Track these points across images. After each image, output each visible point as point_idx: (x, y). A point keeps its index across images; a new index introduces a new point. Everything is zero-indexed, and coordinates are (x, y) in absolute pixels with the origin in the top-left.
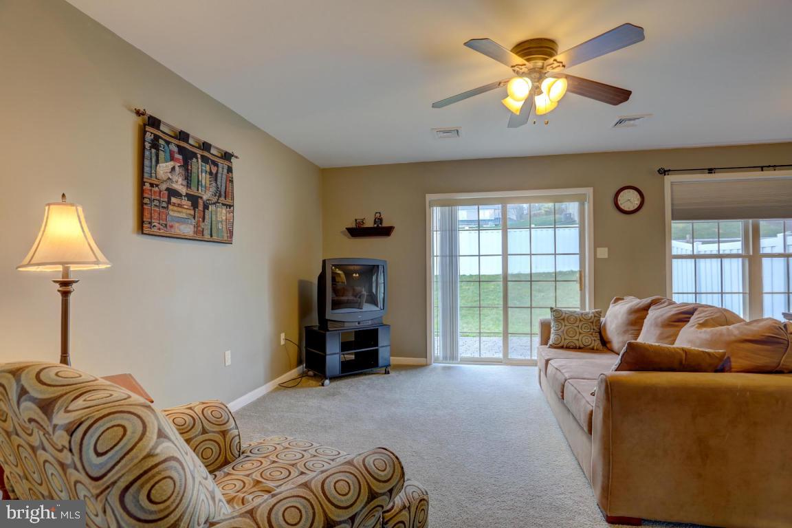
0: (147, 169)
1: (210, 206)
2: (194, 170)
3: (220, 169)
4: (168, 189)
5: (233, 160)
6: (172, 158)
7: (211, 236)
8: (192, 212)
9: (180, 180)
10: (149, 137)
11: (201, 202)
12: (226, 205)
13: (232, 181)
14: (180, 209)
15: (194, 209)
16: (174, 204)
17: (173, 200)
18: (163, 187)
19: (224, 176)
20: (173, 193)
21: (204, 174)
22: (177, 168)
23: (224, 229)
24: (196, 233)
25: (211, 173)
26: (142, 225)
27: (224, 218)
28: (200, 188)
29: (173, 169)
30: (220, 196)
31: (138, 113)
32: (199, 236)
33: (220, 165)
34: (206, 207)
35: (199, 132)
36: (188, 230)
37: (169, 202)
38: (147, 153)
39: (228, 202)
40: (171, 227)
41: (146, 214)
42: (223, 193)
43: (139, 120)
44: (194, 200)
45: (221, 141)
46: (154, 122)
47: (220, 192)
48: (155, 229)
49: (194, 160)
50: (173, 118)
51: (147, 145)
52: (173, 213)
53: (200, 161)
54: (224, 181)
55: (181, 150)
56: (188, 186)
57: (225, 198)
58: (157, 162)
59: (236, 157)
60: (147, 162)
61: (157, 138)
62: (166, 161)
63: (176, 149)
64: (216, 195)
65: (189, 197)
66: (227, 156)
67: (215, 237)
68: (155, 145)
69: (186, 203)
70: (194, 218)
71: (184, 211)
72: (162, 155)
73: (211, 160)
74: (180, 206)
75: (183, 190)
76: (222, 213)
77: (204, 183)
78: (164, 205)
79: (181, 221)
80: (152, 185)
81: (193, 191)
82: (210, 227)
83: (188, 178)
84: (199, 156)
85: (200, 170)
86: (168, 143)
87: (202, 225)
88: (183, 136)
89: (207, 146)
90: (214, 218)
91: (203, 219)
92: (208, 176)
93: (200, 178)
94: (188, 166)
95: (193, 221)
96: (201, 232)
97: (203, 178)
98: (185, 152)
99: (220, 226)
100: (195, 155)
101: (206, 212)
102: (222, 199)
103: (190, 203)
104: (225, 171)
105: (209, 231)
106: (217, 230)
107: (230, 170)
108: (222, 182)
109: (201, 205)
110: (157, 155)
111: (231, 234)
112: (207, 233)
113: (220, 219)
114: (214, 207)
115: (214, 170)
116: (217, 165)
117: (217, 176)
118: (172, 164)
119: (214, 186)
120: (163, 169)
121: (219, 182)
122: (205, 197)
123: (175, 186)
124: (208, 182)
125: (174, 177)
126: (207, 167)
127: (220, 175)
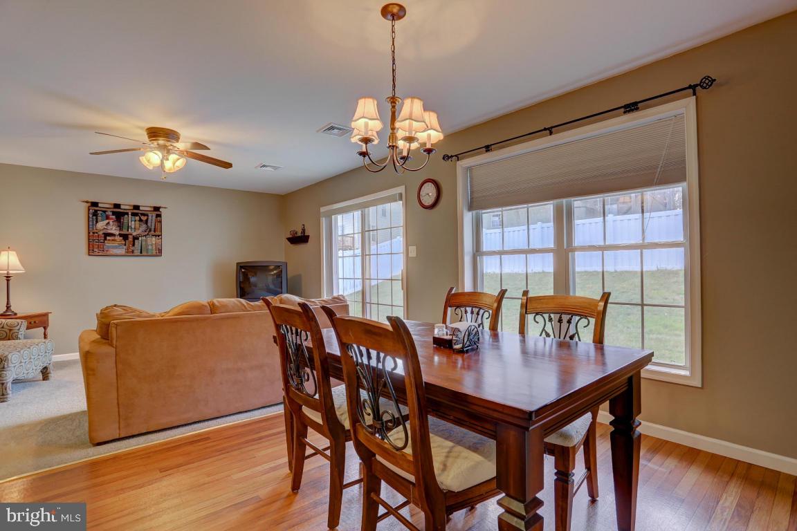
0: (91, 226)
1: (140, 238)
2: (126, 221)
3: (150, 217)
4: (104, 234)
5: (161, 210)
6: (107, 218)
7: (141, 253)
8: (124, 242)
9: (114, 228)
10: (92, 211)
11: (130, 237)
12: (156, 236)
13: (160, 222)
14: (113, 242)
15: (125, 240)
16: (109, 240)
17: (108, 238)
18: (101, 233)
19: (154, 220)
20: (106, 235)
21: (133, 222)
22: (111, 223)
23: (154, 248)
24: (127, 252)
25: (141, 220)
26: (91, 251)
27: (154, 243)
28: (130, 229)
29: (108, 223)
30: (150, 231)
31: (87, 202)
32: (130, 253)
33: (150, 215)
34: (135, 238)
35: (127, 201)
36: (122, 251)
37: (105, 239)
38: (91, 219)
39: (159, 233)
40: (107, 251)
41: (91, 246)
42: (153, 230)
43: (89, 204)
44: (125, 237)
45: (146, 202)
46: (95, 204)
47: (150, 229)
48: (96, 253)
49: (126, 216)
50: (106, 198)
51: (91, 216)
52: (107, 244)
53: (130, 216)
55: (114, 213)
56: (121, 229)
57: (155, 231)
58: (97, 222)
59: (166, 208)
60: (91, 223)
61: (96, 211)
62: (102, 220)
63: (111, 213)
64: (146, 231)
66: (157, 209)
67: (144, 253)
68: (95, 214)
69: (118, 238)
70: (125, 245)
71: (116, 242)
72: (99, 218)
73: (141, 213)
74: (113, 240)
76: (153, 240)
77: (133, 227)
78: (102, 241)
79: (114, 247)
80: (94, 233)
81: (125, 232)
82: (140, 248)
83: (120, 227)
84: (130, 213)
85: (130, 221)
86: (105, 212)
87: (133, 248)
88: (117, 206)
89: (136, 207)
90: (144, 243)
91: (134, 245)
92: (137, 222)
93: (130, 225)
94: (120, 219)
95: (125, 247)
96: (133, 252)
97: (132, 224)
98: (118, 214)
99: (150, 247)
100: (127, 214)
101: (136, 241)
102: (152, 233)
103: (121, 238)
104: (154, 217)
105: (139, 251)
106: (147, 250)
107: (159, 216)
108: (152, 223)
109: (131, 238)
110: (97, 219)
111: (160, 251)
112: (137, 252)
113: (149, 243)
114: (144, 238)
115: (144, 218)
116: (147, 215)
117: (147, 221)
118: (107, 221)
119: (144, 227)
120: (101, 225)
121: (149, 224)
122: (134, 234)
123: (109, 231)
124: (137, 226)
125: (109, 227)
126: (137, 218)
127: (150, 219)
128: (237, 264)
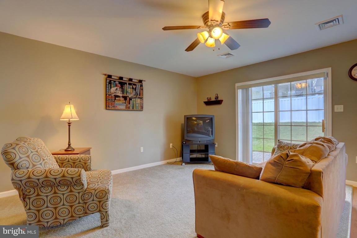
0: (107, 91)
1: (132, 99)
2: (125, 88)
3: (137, 86)
4: (114, 96)
5: (143, 82)
6: (116, 86)
7: (133, 108)
8: (125, 102)
9: (120, 92)
10: (108, 81)
11: (128, 98)
12: (140, 98)
13: (142, 90)
14: (119, 101)
15: (125, 100)
16: (117, 100)
17: (117, 98)
18: (113, 95)
19: (139, 88)
20: (116, 96)
21: (129, 89)
22: (118, 89)
23: (139, 106)
24: (126, 108)
25: (133, 88)
26: (107, 107)
27: (139, 102)
28: (128, 93)
29: (117, 89)
30: (137, 95)
31: (105, 75)
32: (128, 109)
33: (137, 85)
34: (130, 99)
35: (126, 76)
36: (123, 107)
37: (115, 99)
38: (107, 86)
39: (142, 97)
40: (116, 107)
41: (107, 103)
42: (139, 94)
43: (106, 77)
44: (125, 98)
45: (136, 77)
46: (110, 76)
47: (137, 94)
48: (110, 108)
49: (126, 85)
50: (116, 73)
51: (107, 84)
52: (116, 102)
53: (128, 85)
54: (139, 90)
55: (120, 83)
56: (123, 93)
57: (140, 95)
58: (111, 88)
59: (145, 81)
60: (107, 89)
61: (110, 81)
62: (114, 87)
63: (118, 83)
64: (135, 95)
65: (123, 97)
66: (140, 81)
67: (134, 109)
68: (110, 83)
69: (122, 99)
70: (125, 103)
71: (121, 101)
72: (112, 85)
73: (133, 84)
74: (119, 100)
75: (121, 95)
76: (139, 101)
77: (129, 92)
78: (113, 100)
79: (120, 105)
80: (109, 95)
81: (125, 95)
82: (132, 106)
84: (127, 83)
85: (128, 88)
86: (115, 81)
87: (129, 105)
88: (121, 78)
89: (131, 80)
90: (134, 102)
91: (129, 103)
92: (131, 89)
93: (128, 90)
94: (123, 87)
95: (125, 104)
96: (129, 108)
97: (129, 90)
98: (122, 83)
99: (137, 105)
100: (126, 83)
101: (131, 101)
102: (138, 96)
103: (123, 99)
104: (139, 86)
105: (132, 107)
107: (141, 86)
108: (138, 90)
109: (128, 100)
110: (111, 86)
111: (142, 108)
112: (131, 108)
113: (137, 103)
114: (134, 99)
115: (134, 87)
116: (136, 85)
118: (116, 88)
119: (134, 92)
120: (113, 90)
121: (137, 91)
122: (130, 96)
123: (117, 94)
124: (131, 91)
125: (117, 92)
126: (131, 86)
127: (137, 88)
128: (185, 116)
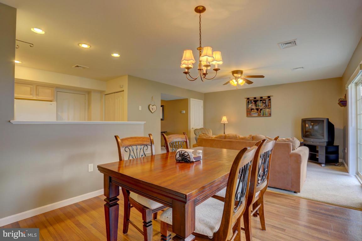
2: (258, 103)
3: (266, 101)
5: (270, 97)
6: (252, 103)
7: (263, 115)
10: (247, 101)
11: (259, 109)
12: (269, 108)
13: (270, 102)
15: (257, 111)
17: (252, 110)
18: (250, 109)
19: (268, 102)
23: (268, 113)
24: (258, 115)
26: (247, 115)
29: (252, 105)
30: (266, 106)
31: (246, 98)
32: (259, 116)
33: (266, 100)
34: (261, 110)
35: (258, 96)
36: (256, 115)
37: (251, 111)
38: (247, 104)
39: (270, 107)
40: (252, 115)
42: (267, 106)
44: (257, 109)
45: (265, 95)
46: (248, 99)
48: (249, 116)
50: (252, 96)
52: (252, 112)
55: (254, 101)
56: (256, 107)
59: (272, 96)
61: (249, 101)
63: (253, 101)
65: (256, 109)
66: (269, 97)
67: (264, 115)
68: (248, 102)
69: (255, 110)
72: (250, 103)
74: (254, 111)
75: (255, 108)
76: (267, 110)
77: (260, 105)
79: (254, 114)
81: (257, 108)
83: (256, 106)
86: (251, 101)
87: (260, 114)
88: (255, 98)
89: (261, 98)
90: (264, 112)
91: (260, 112)
92: (262, 103)
95: (257, 113)
96: (260, 115)
97: (260, 104)
98: (255, 101)
99: (266, 113)
100: (258, 101)
101: (261, 111)
102: (267, 107)
104: (268, 100)
106: (265, 114)
107: (270, 100)
108: (267, 103)
111: (270, 114)
112: (262, 115)
113: (266, 111)
114: (264, 109)
115: (264, 101)
116: (265, 100)
117: (265, 102)
118: (252, 104)
119: (264, 105)
120: (250, 106)
121: (266, 104)
122: (261, 108)
123: (253, 108)
124: (262, 105)
125: (253, 106)
126: (262, 102)
127: (266, 102)
128: (302, 119)
